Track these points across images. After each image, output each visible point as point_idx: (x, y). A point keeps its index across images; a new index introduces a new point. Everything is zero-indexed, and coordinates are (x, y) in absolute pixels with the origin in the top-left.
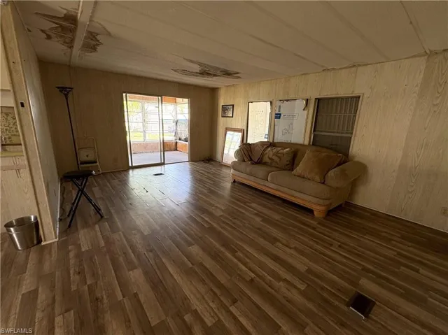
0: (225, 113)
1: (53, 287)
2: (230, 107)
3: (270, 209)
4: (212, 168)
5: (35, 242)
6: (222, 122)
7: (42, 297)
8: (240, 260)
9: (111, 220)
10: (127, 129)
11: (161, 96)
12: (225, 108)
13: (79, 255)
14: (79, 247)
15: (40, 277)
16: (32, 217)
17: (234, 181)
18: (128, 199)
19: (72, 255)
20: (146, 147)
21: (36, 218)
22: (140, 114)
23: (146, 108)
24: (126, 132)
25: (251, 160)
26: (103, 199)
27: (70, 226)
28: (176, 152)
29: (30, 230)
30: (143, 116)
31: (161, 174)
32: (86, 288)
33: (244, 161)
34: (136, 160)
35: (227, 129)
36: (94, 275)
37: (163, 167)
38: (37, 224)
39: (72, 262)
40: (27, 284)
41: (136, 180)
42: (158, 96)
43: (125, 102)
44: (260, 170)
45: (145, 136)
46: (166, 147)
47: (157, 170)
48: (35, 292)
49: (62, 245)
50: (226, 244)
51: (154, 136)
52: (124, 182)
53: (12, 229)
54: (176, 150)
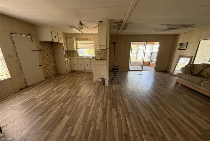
0: (181, 47)
1: (107, 95)
2: (185, 44)
3: (196, 100)
4: (165, 75)
6: (178, 52)
7: (105, 95)
8: (167, 111)
9: (121, 84)
10: (130, 56)
11: (146, 42)
12: (181, 45)
13: (113, 90)
14: (113, 89)
15: (105, 92)
16: (104, 78)
17: (177, 83)
18: (127, 80)
19: (111, 90)
20: (136, 64)
22: (136, 50)
23: (139, 47)
24: (130, 57)
25: (192, 73)
26: (119, 79)
27: (111, 83)
28: (149, 67)
29: (104, 80)
30: (137, 51)
31: (140, 74)
32: (114, 97)
33: (187, 73)
34: (131, 68)
35: (181, 56)
36: (116, 95)
37: (141, 72)
38: (105, 80)
39: (111, 91)
40: (103, 92)
41: (130, 75)
42: (145, 42)
43: (131, 45)
44: (197, 79)
45: (136, 59)
46: (144, 64)
47: (139, 72)
48: (104, 94)
49: (109, 87)
50: (162, 104)
51: (140, 59)
52: (126, 75)
53: (101, 80)
54: (149, 66)
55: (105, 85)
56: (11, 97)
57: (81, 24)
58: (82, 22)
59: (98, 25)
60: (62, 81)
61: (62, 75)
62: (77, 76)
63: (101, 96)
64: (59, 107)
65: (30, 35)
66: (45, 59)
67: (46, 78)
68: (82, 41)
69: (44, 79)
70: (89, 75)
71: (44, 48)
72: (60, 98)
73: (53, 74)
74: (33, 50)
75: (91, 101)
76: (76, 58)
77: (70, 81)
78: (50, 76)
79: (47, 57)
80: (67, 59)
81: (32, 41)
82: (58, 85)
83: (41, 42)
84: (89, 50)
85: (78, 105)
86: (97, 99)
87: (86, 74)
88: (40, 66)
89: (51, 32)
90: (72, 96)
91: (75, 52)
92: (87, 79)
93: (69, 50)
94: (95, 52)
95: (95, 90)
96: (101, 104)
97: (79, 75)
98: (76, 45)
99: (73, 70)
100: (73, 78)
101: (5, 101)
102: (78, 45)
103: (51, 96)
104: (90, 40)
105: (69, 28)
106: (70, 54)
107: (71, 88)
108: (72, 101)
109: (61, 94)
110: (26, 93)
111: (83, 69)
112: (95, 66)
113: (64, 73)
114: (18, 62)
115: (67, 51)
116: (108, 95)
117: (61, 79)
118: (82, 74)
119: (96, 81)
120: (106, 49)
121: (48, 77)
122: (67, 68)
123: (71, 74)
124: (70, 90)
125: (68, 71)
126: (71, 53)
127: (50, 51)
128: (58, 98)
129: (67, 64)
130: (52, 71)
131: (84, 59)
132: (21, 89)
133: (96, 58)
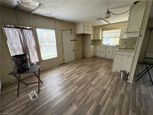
5: (126, 79)
7: (126, 98)
13: (140, 94)
14: (140, 91)
15: (126, 91)
16: (128, 72)
19: (137, 92)
21: (128, 73)
27: (137, 80)
32: (142, 110)
36: (146, 108)
39: (137, 94)
40: (122, 91)
48: (124, 95)
49: (134, 86)
53: (122, 73)
55: (127, 80)
56: (55, 68)
57: (108, 12)
58: (110, 10)
59: (131, 8)
60: (85, 64)
61: (87, 58)
62: (97, 61)
63: (119, 96)
64: (73, 90)
65: (71, 30)
66: (77, 46)
67: (76, 59)
68: (108, 31)
69: (74, 60)
70: (108, 62)
71: (78, 38)
72: (77, 80)
73: (80, 57)
74: (71, 40)
75: (104, 97)
76: (100, 46)
77: (90, 66)
78: (79, 58)
79: (79, 44)
80: (92, 47)
81: (72, 34)
82: (80, 67)
83: (77, 35)
84: (113, 38)
85: (88, 97)
86: (112, 98)
87: (106, 61)
88: (74, 51)
89: (84, 27)
90: (87, 82)
91: (100, 41)
92: (105, 67)
93: (95, 39)
94: (120, 41)
95: (112, 84)
96: (117, 110)
97: (99, 61)
98: (102, 35)
99: (95, 55)
100: (93, 63)
101: (52, 70)
102: (104, 34)
103: (73, 76)
104: (116, 29)
105: (97, 20)
106: (95, 42)
107: (89, 72)
108: (85, 89)
109: (80, 77)
110: (62, 68)
111: (105, 56)
112: (117, 56)
113: (88, 57)
114: (62, 48)
115: (94, 40)
116: (131, 99)
117: (85, 62)
118: (102, 60)
119: (116, 72)
120: (138, 36)
121: (77, 59)
122: (91, 53)
123: (93, 59)
124: (87, 75)
125: (91, 56)
126: (97, 42)
127: (81, 41)
128: (77, 79)
129: (91, 51)
130: (81, 55)
131: (106, 47)
132: (61, 65)
133: (120, 46)
